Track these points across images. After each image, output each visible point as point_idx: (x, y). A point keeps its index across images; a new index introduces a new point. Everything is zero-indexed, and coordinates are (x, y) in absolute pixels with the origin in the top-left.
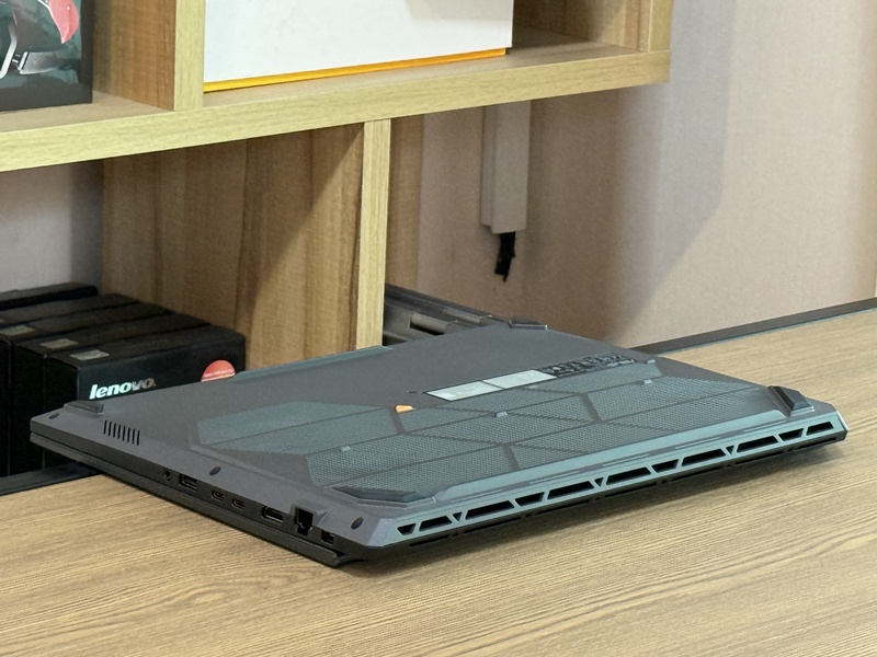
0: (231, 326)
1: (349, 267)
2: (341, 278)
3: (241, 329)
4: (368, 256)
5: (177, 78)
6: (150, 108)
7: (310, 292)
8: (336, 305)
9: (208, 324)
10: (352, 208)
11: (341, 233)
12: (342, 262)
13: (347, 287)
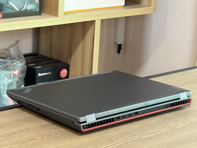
0: (66, 62)
1: (92, 50)
2: (90, 52)
3: (68, 62)
4: (95, 48)
5: (59, 10)
6: (53, 16)
7: (83, 55)
8: (89, 57)
9: (61, 61)
10: (92, 38)
11: (90, 43)
12: (90, 49)
13: (91, 54)
